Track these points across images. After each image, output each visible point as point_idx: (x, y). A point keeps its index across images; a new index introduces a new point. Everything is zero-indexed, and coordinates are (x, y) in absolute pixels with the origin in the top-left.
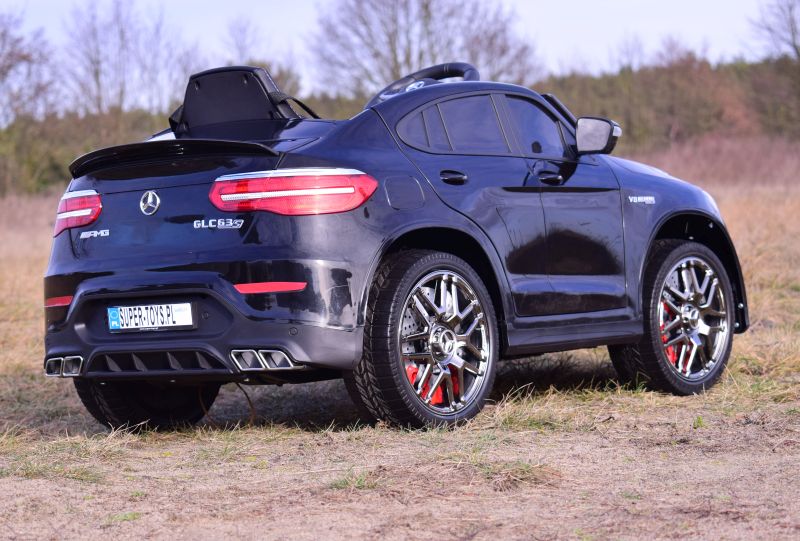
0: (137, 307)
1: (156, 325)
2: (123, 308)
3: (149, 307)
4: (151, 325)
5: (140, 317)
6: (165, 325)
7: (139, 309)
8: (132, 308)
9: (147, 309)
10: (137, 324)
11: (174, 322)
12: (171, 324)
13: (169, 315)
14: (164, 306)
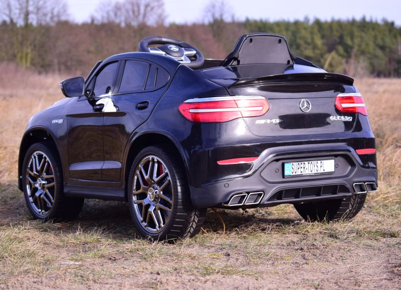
0: (303, 163)
1: (313, 172)
2: (294, 163)
3: (310, 162)
4: (310, 172)
5: (304, 168)
6: (318, 172)
7: (304, 164)
8: (300, 163)
9: (309, 163)
10: (301, 172)
11: (324, 170)
12: (322, 171)
13: (321, 167)
14: (319, 162)
